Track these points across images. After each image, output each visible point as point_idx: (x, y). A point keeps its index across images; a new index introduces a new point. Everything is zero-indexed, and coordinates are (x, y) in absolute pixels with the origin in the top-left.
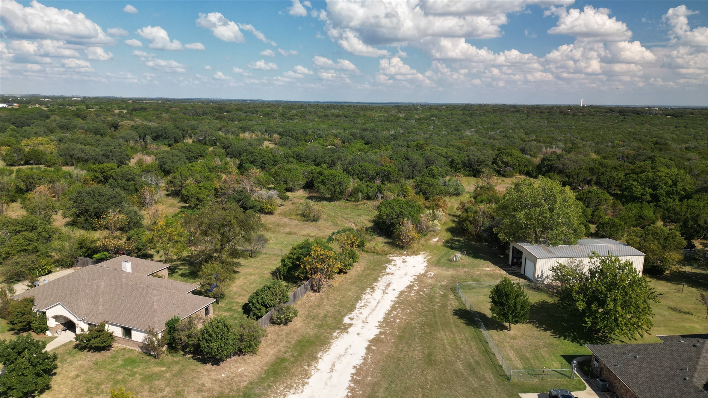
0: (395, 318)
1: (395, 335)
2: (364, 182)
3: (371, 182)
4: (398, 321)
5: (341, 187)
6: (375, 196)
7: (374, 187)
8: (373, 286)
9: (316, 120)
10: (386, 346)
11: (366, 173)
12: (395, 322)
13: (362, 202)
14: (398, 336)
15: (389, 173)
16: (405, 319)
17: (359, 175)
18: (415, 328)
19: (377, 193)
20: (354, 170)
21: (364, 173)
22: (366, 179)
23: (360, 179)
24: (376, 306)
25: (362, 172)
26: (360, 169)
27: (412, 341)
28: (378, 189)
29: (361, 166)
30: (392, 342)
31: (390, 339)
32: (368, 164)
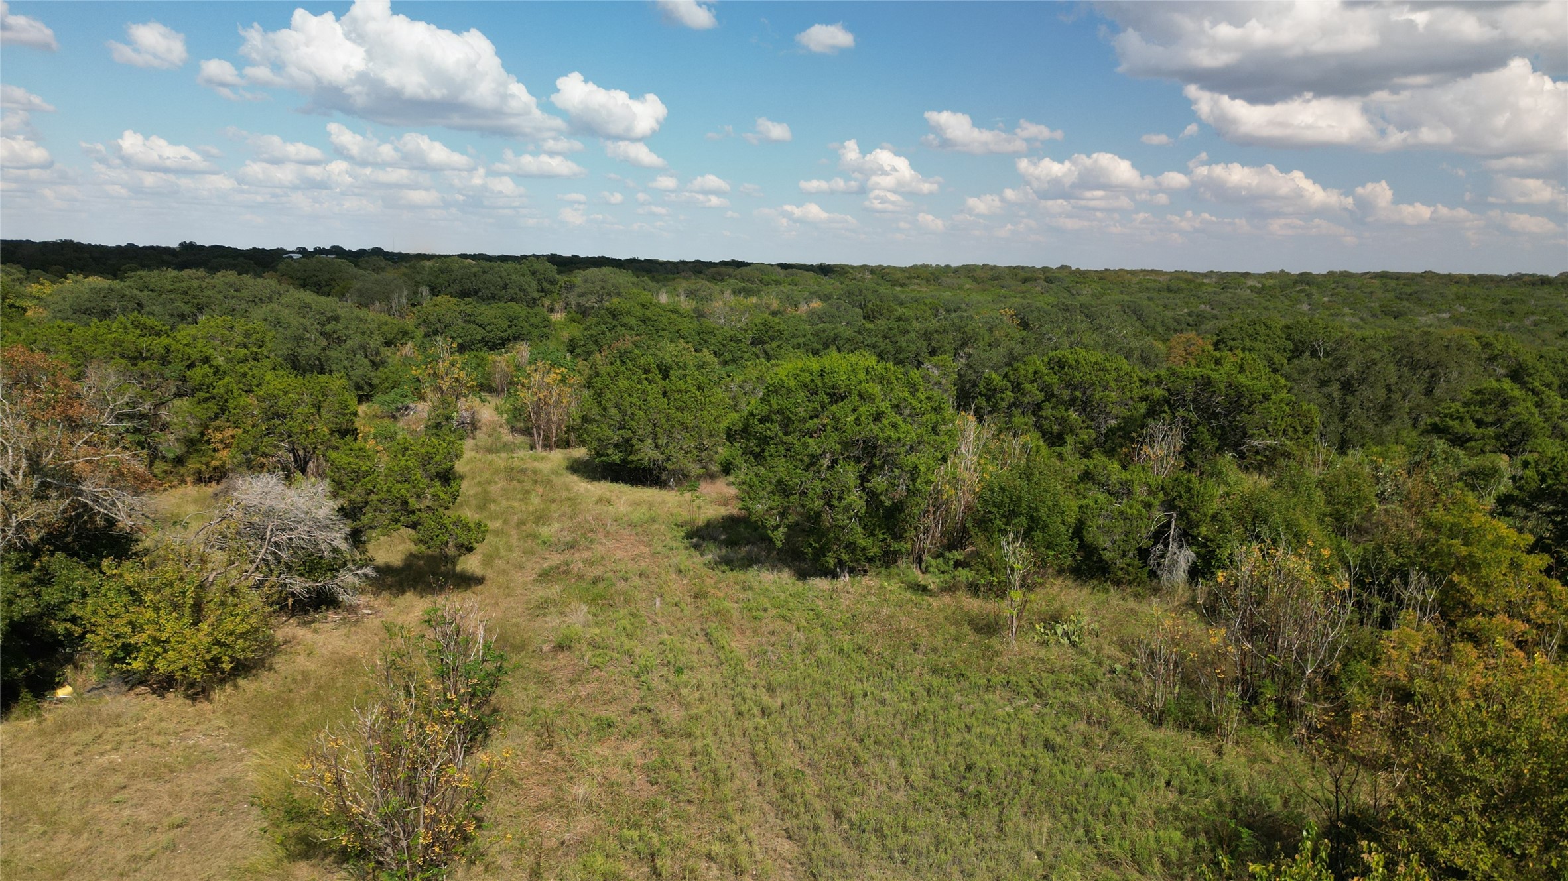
2: (1068, 450)
3: (1110, 453)
5: (878, 482)
6: (1143, 553)
7: (1140, 493)
9: (967, 286)
11: (1085, 407)
13: (1038, 600)
15: (1238, 401)
17: (1047, 411)
19: (1160, 535)
20: (1017, 387)
21: (1072, 403)
22: (1087, 435)
23: (1045, 434)
25: (1066, 395)
26: (1053, 379)
28: (1169, 506)
29: (1061, 364)
32: (1097, 356)
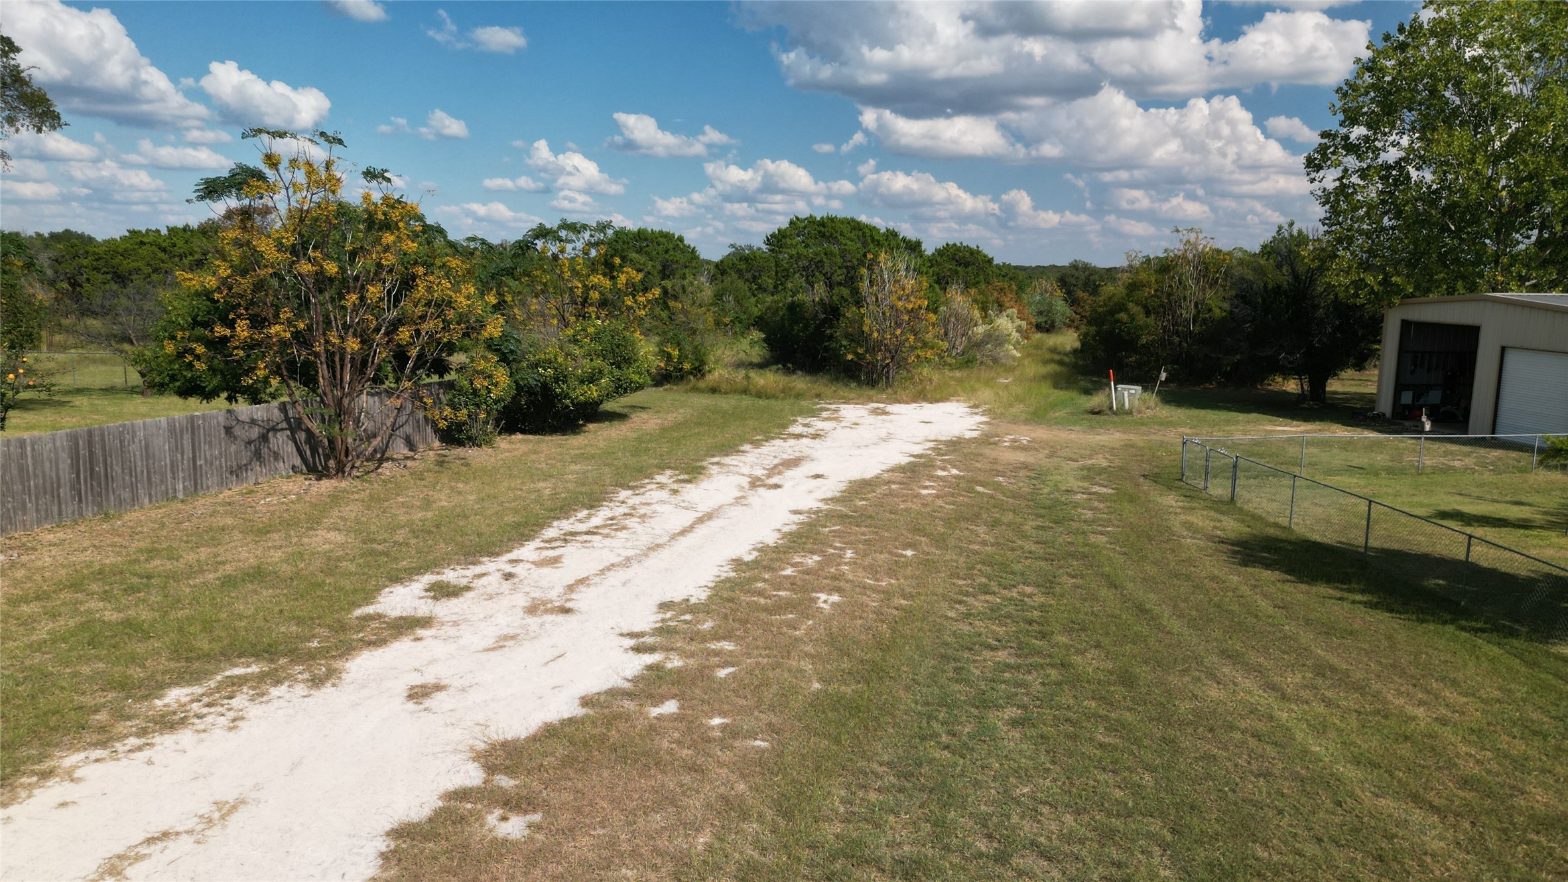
0: (805, 586)
1: (786, 694)
4: (826, 600)
8: (704, 464)
10: (667, 800)
12: (805, 607)
14: (816, 703)
16: (887, 594)
18: (972, 645)
24: (683, 532)
27: (963, 750)
30: (747, 766)
31: (731, 732)
